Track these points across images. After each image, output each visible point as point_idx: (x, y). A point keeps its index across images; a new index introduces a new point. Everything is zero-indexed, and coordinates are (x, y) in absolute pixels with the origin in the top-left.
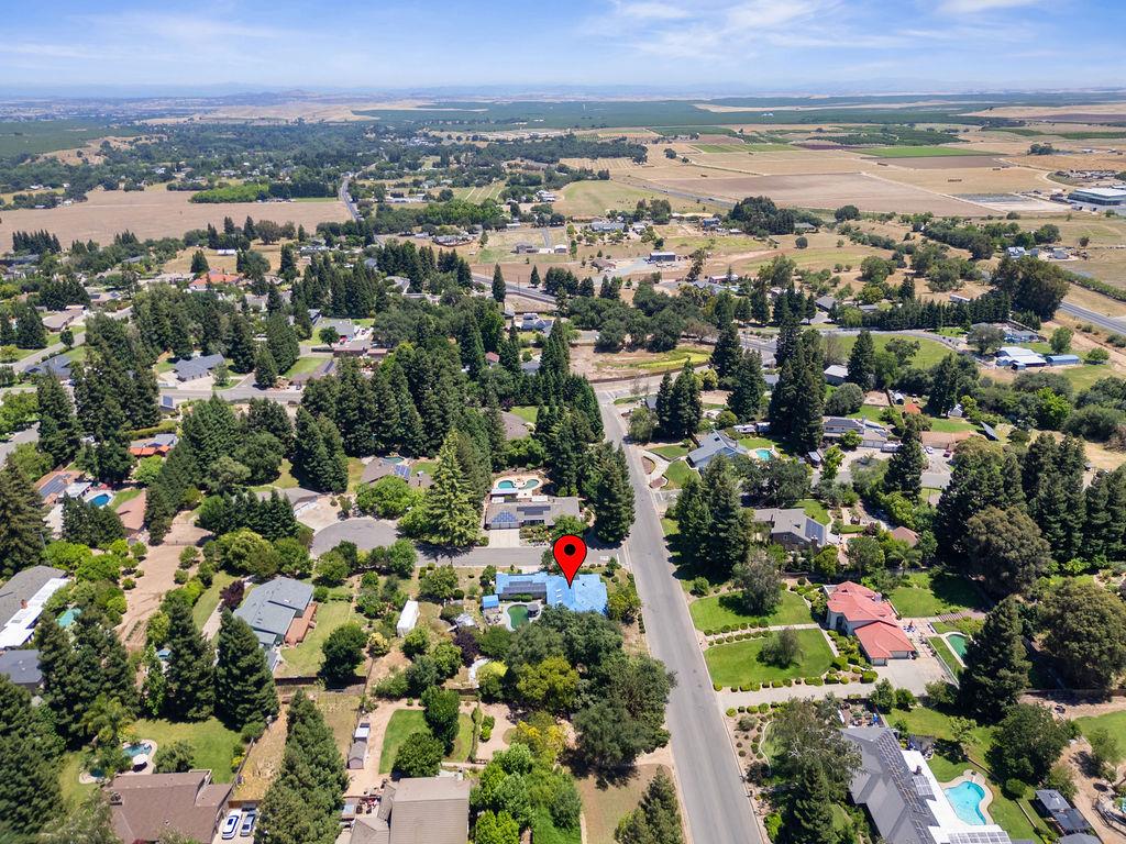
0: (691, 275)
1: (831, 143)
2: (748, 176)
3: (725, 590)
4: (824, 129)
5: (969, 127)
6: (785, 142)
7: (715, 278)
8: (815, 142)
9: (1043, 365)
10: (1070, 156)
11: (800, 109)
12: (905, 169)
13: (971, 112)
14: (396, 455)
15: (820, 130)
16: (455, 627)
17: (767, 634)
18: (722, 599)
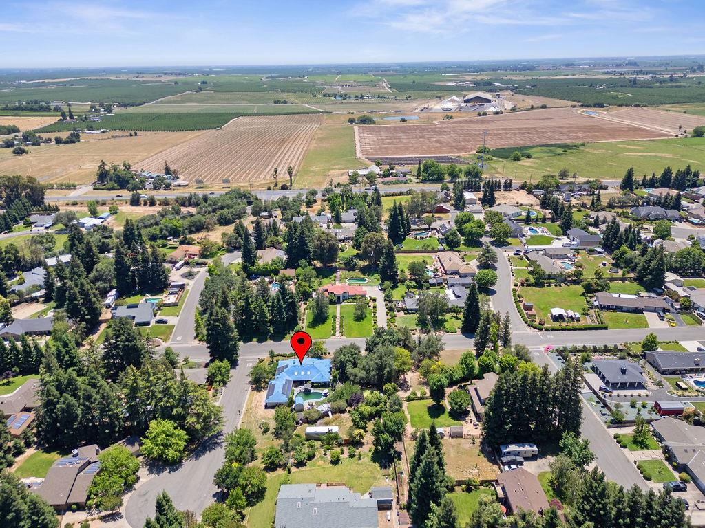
3: (303, 324)
9: (104, 221)
16: (330, 413)
17: (342, 317)
18: (309, 327)
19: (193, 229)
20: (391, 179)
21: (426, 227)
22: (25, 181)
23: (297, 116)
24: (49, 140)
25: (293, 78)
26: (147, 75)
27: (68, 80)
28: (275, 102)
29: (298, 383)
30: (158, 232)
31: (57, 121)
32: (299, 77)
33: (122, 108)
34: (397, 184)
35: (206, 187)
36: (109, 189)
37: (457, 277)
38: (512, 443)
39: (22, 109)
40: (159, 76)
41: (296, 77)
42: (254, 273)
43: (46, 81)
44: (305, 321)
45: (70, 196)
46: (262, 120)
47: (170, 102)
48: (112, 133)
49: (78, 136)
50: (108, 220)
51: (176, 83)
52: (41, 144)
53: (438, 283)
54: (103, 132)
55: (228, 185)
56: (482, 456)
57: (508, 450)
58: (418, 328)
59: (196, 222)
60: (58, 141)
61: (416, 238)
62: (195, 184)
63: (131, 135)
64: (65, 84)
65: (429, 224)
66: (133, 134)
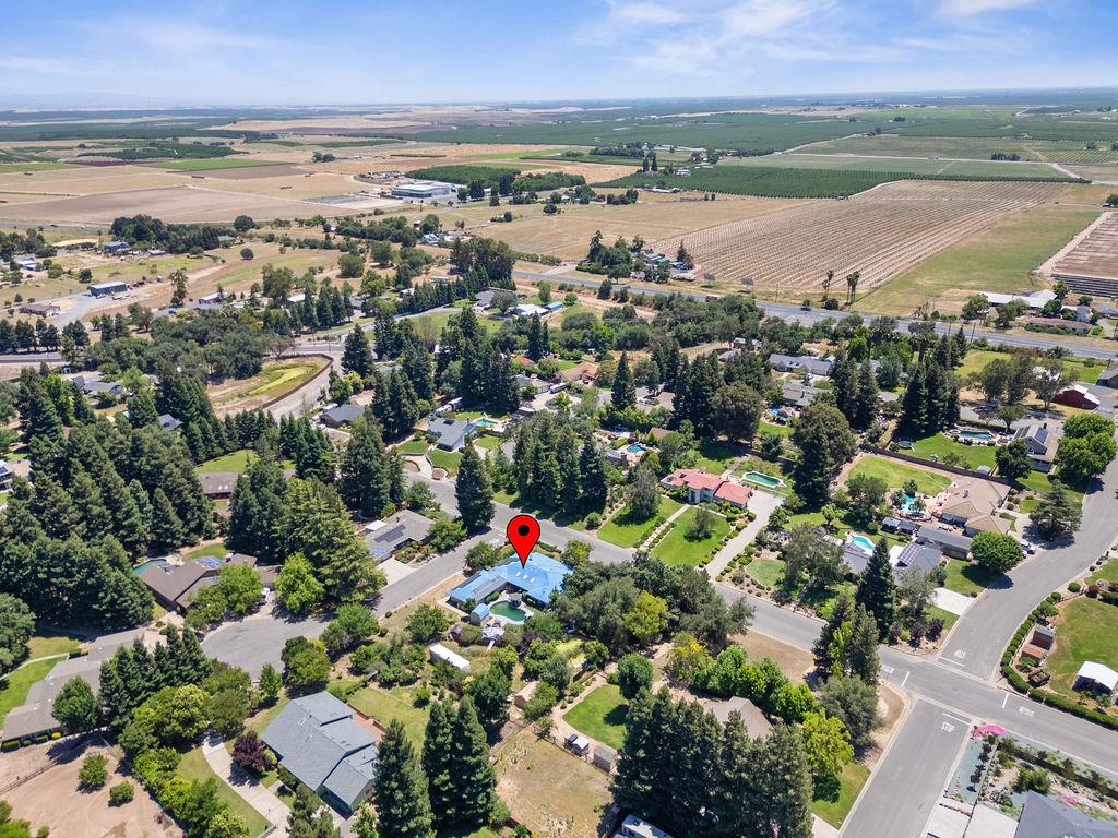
0: (174, 301)
1: (112, 159)
2: (58, 199)
3: (610, 514)
4: (87, 145)
5: (233, 140)
6: (55, 160)
7: (206, 298)
8: (91, 158)
9: (547, 313)
10: (346, 161)
11: (14, 124)
12: (227, 181)
13: (210, 126)
14: (146, 560)
15: (82, 146)
16: (492, 643)
17: (673, 525)
18: (614, 522)
19: (629, 343)
20: (1055, 322)
21: (1001, 423)
22: (493, 247)
23: (1010, 185)
24: (601, 198)
25: (1085, 114)
26: (821, 108)
27: (708, 114)
28: (994, 158)
29: (512, 588)
30: (579, 339)
31: (634, 172)
32: (1099, 110)
33: (736, 158)
34: (1058, 333)
35: (717, 287)
36: (592, 272)
37: (959, 532)
38: (648, 821)
39: (612, 154)
40: (840, 109)
41: (1091, 111)
42: (619, 421)
43: (680, 115)
44: (616, 510)
45: (547, 273)
46: (937, 187)
47: (812, 151)
48: (686, 195)
49: (636, 194)
50: (555, 312)
51: (853, 120)
52: (591, 202)
53: (903, 530)
54: (675, 192)
55: (749, 288)
56: (601, 813)
57: (632, 827)
58: (774, 589)
59: (635, 334)
60: (611, 201)
61: (956, 439)
62: (703, 280)
63: (706, 199)
64: (697, 120)
65: (1009, 420)
66: (710, 198)
